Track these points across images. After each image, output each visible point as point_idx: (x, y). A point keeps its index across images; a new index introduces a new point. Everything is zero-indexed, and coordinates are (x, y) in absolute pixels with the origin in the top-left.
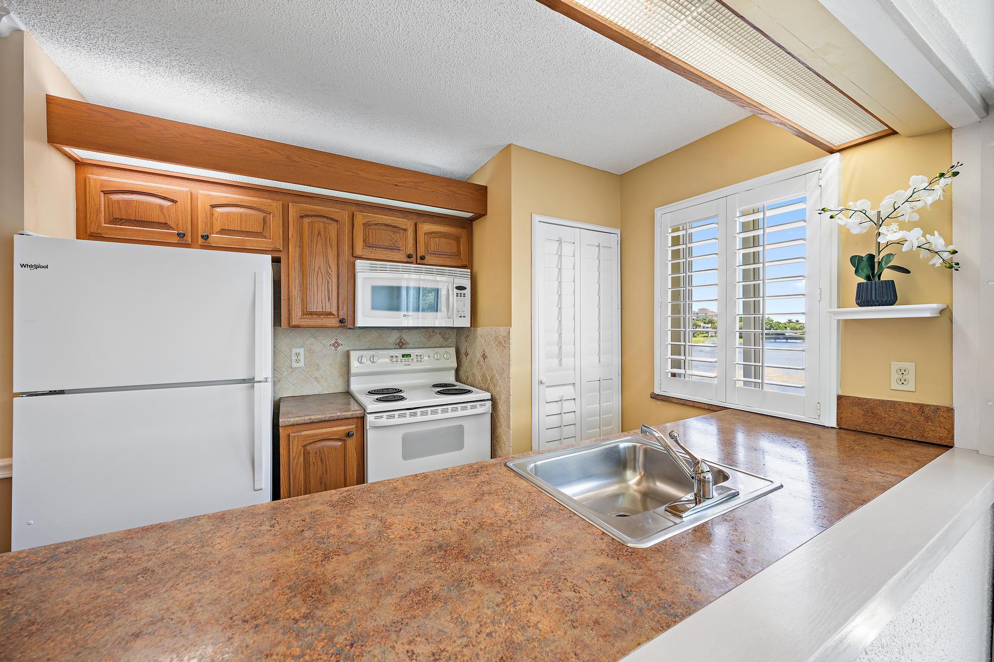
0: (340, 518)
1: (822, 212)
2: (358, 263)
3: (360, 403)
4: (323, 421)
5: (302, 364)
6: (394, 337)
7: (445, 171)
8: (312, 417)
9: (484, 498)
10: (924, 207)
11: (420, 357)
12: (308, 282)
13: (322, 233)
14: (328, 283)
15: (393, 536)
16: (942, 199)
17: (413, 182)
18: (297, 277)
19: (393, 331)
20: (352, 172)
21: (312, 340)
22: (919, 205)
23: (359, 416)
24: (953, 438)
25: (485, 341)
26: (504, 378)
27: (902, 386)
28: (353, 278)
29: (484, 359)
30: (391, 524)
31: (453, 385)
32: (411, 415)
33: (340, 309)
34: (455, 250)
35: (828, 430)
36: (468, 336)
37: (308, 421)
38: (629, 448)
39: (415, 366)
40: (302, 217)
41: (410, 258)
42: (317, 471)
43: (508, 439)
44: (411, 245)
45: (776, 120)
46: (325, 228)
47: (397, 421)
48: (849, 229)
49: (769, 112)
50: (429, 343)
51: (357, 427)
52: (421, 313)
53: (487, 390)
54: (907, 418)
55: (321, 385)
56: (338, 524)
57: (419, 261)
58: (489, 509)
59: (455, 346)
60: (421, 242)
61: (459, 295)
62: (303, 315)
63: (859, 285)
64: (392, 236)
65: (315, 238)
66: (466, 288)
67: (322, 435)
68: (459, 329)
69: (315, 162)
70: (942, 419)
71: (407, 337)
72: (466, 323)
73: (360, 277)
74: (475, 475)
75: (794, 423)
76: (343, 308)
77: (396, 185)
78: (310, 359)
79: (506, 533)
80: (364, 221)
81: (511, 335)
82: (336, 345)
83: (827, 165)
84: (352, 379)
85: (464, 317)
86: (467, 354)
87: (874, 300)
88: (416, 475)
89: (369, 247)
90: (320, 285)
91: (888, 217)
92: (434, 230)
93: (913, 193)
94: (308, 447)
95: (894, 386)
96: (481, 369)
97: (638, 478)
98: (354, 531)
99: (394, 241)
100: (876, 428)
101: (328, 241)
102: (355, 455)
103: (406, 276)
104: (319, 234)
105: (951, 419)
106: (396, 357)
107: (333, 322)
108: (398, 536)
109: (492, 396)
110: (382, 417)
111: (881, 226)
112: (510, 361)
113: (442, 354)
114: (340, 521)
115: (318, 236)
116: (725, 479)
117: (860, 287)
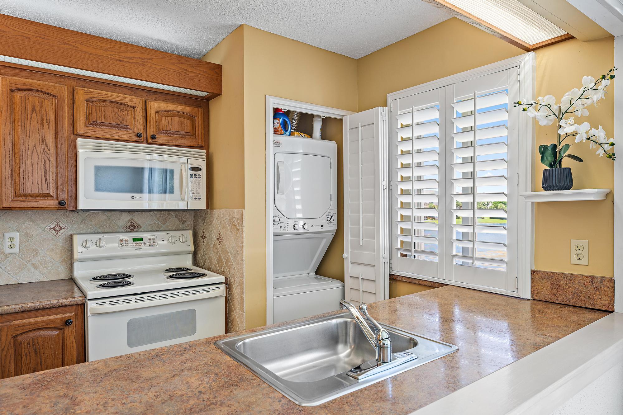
0: (28, 399)
1: (517, 105)
2: (80, 141)
3: (82, 290)
4: (36, 310)
5: (16, 250)
6: (125, 219)
7: (178, 47)
8: (24, 306)
9: (183, 373)
10: (592, 104)
11: (153, 242)
12: (21, 161)
13: (37, 108)
14: (45, 162)
15: (80, 411)
16: (604, 97)
17: (140, 58)
18: (8, 156)
19: (123, 214)
20: (70, 45)
21: (28, 223)
22: (588, 102)
23: (79, 303)
24: (613, 305)
25: (221, 223)
26: (238, 261)
27: (579, 260)
28: (74, 158)
29: (220, 242)
30: (80, 401)
31: (188, 269)
32: (137, 301)
33: (59, 190)
34: (189, 129)
35: (524, 301)
36: (205, 218)
37: (19, 310)
38: (340, 323)
39: (146, 249)
40: (13, 91)
41: (139, 138)
42: (30, 362)
43: (241, 321)
44: (141, 124)
45: (471, 20)
46: (41, 103)
47: (121, 306)
48: (538, 121)
49: (463, 13)
50: (164, 226)
51: (76, 315)
52: (168, 195)
53: (223, 274)
54: (582, 288)
55: (40, 272)
56: (24, 404)
57: (149, 140)
58: (185, 382)
59: (193, 228)
60: (152, 121)
61: (194, 176)
62: (16, 197)
63: (545, 171)
64: (120, 114)
65: (29, 115)
66: (201, 169)
67: (36, 324)
68: (196, 211)
69: (26, 32)
70: (606, 289)
71: (138, 219)
72: (201, 205)
73: (81, 156)
74: (181, 354)
75: (498, 296)
76: (63, 189)
77: (121, 61)
78: (26, 244)
79: (192, 402)
80: (87, 97)
81: (244, 217)
82: (57, 229)
83: (524, 63)
84: (76, 265)
85: (199, 199)
86: (204, 237)
87: (554, 185)
88: (120, 357)
89: (92, 125)
90: (35, 165)
91: (566, 112)
92: (166, 109)
93: (584, 92)
94: (20, 338)
95: (574, 260)
96: (217, 252)
97: (348, 351)
98: (40, 409)
99: (121, 119)
100: (560, 299)
101: (45, 118)
102: (74, 344)
103: (148, 157)
104: (34, 109)
105: (613, 287)
106: (126, 240)
107: (52, 204)
108: (85, 411)
109: (226, 279)
110: (105, 303)
111: (561, 119)
112: (243, 243)
113: (178, 238)
114: (27, 401)
115: (32, 112)
116: (415, 346)
117: (545, 174)
